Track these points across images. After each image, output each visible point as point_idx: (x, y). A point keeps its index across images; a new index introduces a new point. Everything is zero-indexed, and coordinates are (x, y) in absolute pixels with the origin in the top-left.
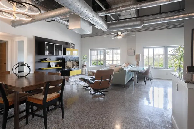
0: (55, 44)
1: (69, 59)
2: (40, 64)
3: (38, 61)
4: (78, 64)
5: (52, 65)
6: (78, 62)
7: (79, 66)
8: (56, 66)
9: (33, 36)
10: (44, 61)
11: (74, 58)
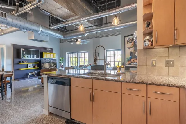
0: (31, 50)
1: (46, 62)
2: (18, 65)
3: (17, 63)
4: (56, 65)
5: (30, 66)
6: (56, 64)
7: (56, 67)
8: (34, 67)
9: (11, 44)
10: (21, 63)
11: (51, 61)
